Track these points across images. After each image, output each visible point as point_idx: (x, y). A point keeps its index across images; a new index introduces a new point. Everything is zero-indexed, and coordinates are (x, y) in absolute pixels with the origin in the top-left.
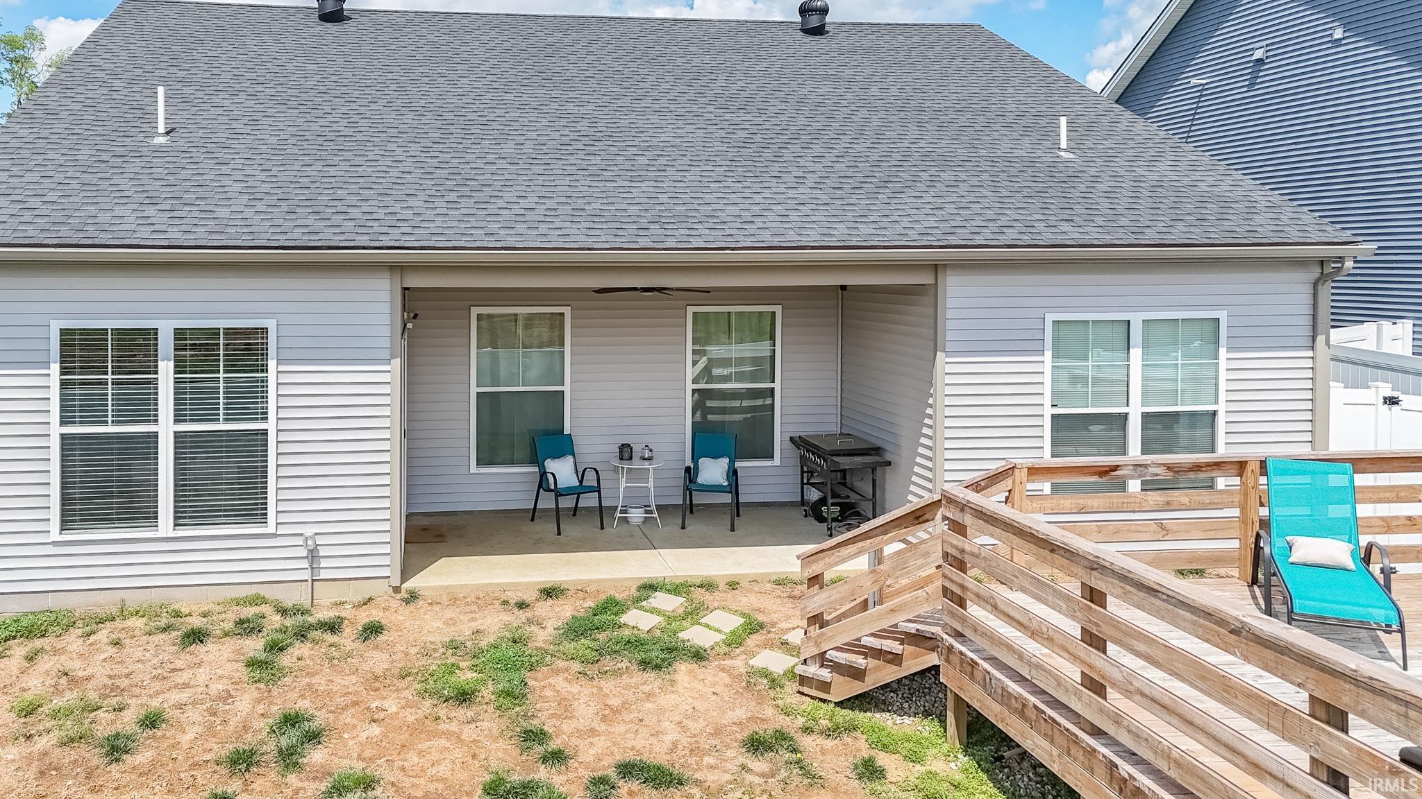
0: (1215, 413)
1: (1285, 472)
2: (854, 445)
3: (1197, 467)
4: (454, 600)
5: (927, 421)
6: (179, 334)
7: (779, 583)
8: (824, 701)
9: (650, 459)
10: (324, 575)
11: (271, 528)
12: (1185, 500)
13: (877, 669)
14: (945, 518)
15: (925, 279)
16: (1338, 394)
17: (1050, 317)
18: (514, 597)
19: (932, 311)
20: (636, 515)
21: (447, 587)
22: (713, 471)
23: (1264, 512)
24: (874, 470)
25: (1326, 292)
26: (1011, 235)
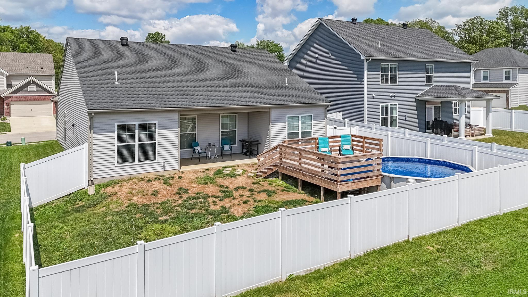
0: (311, 131)
1: (321, 139)
2: (253, 140)
3: (309, 139)
4: (190, 172)
5: (268, 135)
6: (139, 125)
7: (245, 165)
8: (261, 178)
9: (215, 146)
10: (166, 169)
11: (157, 161)
12: (308, 144)
13: (269, 171)
14: (279, 148)
15: (268, 110)
16: (328, 127)
17: (287, 116)
18: (202, 171)
19: (269, 115)
20: (213, 157)
21: (188, 170)
22: (227, 147)
23: (318, 146)
24: (257, 145)
25: (326, 110)
26: (281, 102)
